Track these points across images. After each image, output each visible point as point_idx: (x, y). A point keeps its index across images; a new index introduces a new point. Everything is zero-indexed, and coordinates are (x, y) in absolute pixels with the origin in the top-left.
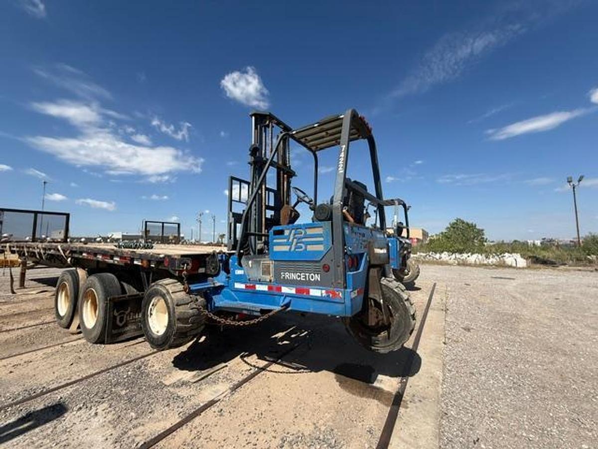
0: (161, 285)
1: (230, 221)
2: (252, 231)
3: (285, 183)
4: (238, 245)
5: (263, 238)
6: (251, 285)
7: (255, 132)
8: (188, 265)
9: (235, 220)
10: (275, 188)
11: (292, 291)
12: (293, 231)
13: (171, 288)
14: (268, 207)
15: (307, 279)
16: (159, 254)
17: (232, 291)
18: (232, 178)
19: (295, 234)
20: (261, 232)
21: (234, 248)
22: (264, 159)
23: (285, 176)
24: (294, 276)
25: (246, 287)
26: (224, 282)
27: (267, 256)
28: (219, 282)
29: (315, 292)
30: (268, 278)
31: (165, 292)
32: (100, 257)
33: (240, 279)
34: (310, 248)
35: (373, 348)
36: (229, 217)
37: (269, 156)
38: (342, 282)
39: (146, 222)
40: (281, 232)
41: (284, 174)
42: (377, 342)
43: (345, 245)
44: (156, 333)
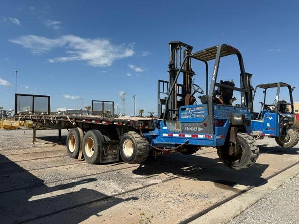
0: (129, 134)
1: (159, 104)
2: (170, 108)
3: (188, 80)
4: (164, 116)
5: (176, 112)
6: (171, 134)
7: (171, 52)
8: (142, 124)
9: (161, 103)
10: (182, 84)
11: (190, 136)
12: (190, 109)
13: (134, 135)
14: (178, 95)
15: (197, 130)
16: (128, 120)
17: (162, 137)
18: (160, 81)
19: (191, 110)
20: (175, 109)
21: (161, 117)
22: (176, 69)
23: (188, 76)
24: (191, 129)
25: (168, 135)
26: (157, 133)
27: (178, 122)
28: (155, 133)
29: (200, 136)
30: (179, 130)
31: (132, 137)
32: (93, 122)
33: (165, 131)
34: (198, 116)
35: (232, 167)
36: (158, 101)
37: (179, 67)
38: (212, 131)
39: (93, 101)
40: (184, 109)
41: (188, 75)
42: (234, 164)
43: (214, 115)
44: (127, 156)
